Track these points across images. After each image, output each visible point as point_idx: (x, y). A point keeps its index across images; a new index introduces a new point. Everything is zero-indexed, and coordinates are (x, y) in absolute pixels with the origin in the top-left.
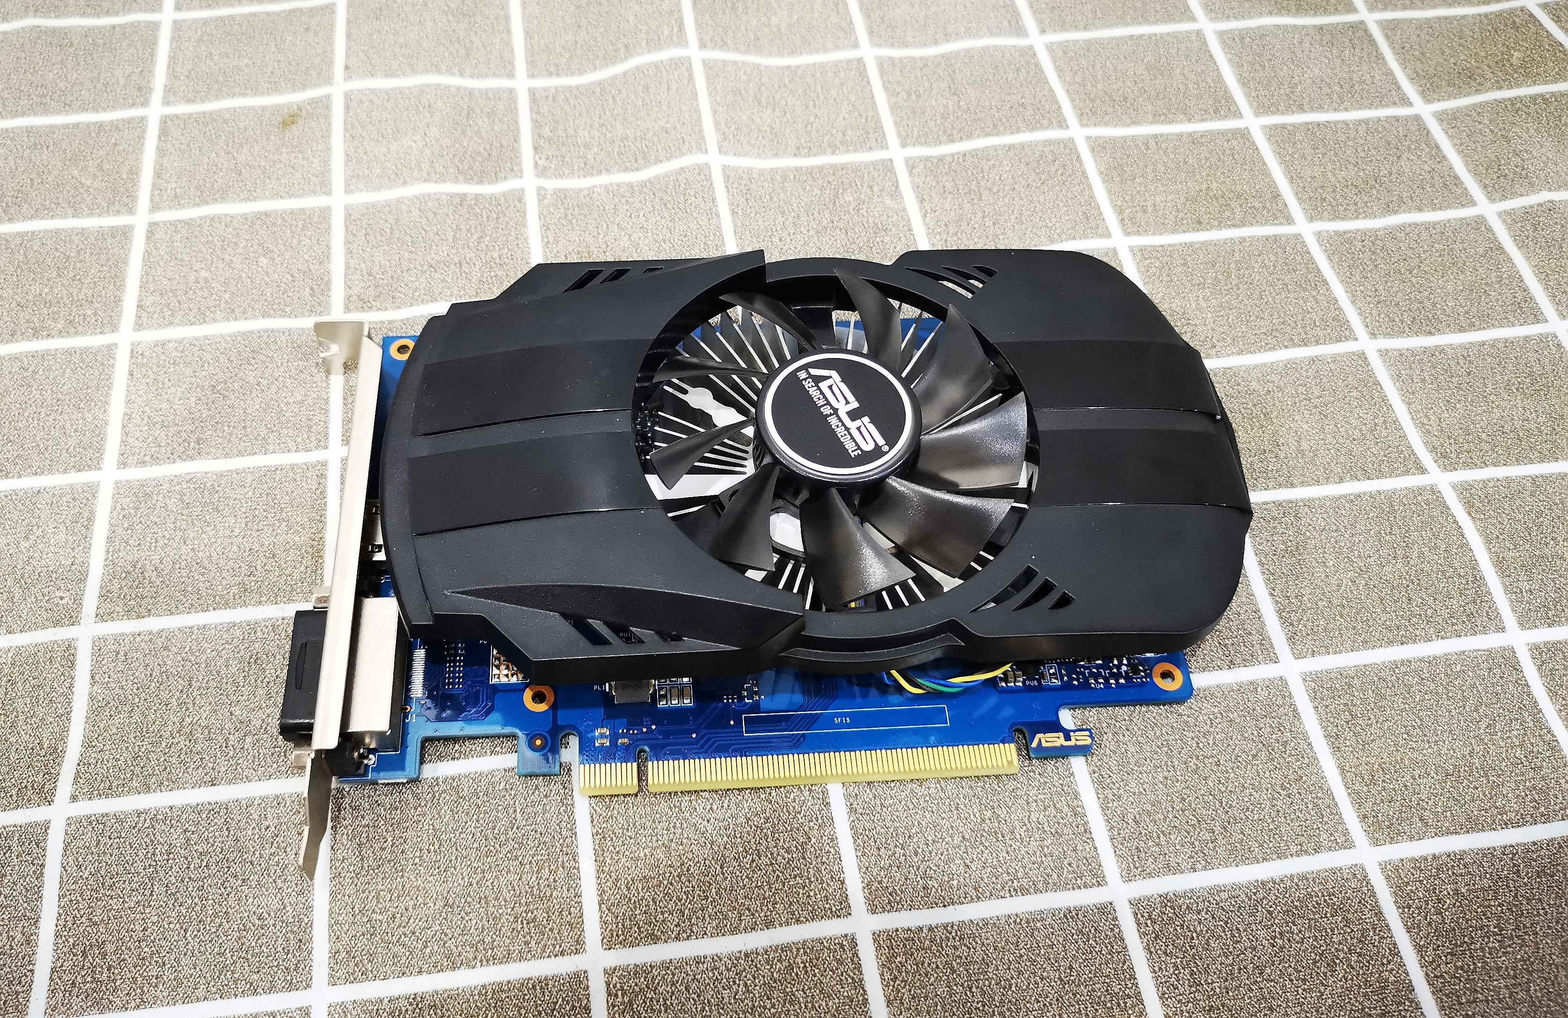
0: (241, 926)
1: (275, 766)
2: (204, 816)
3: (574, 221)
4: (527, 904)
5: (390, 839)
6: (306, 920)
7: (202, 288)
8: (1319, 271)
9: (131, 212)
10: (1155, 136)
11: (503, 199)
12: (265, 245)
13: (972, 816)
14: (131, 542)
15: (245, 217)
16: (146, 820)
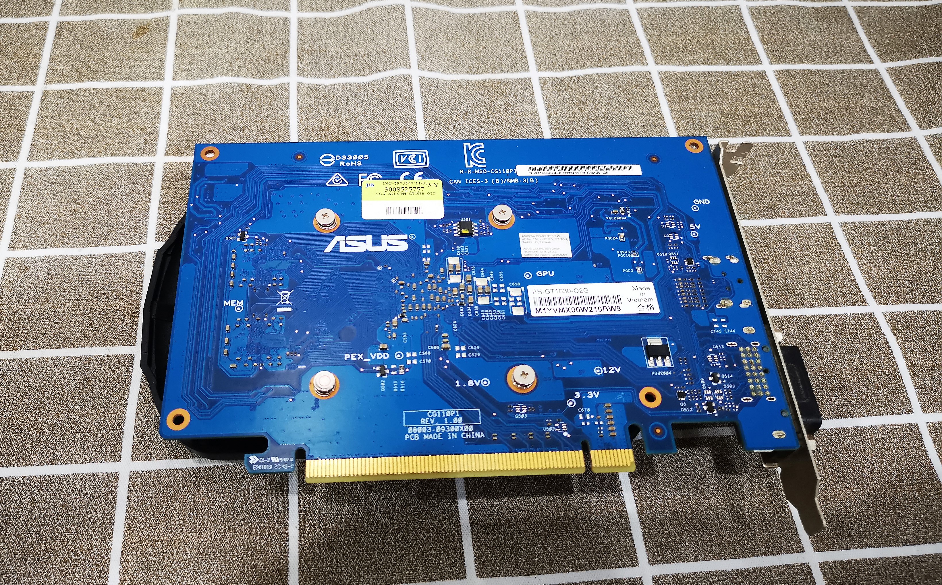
0: (62, 559)
1: (94, 454)
2: (44, 484)
3: (320, 106)
4: (252, 555)
5: (165, 507)
6: (106, 558)
7: (74, 135)
8: (805, 168)
9: (33, 83)
10: (704, 73)
11: (275, 89)
12: (118, 110)
13: (551, 515)
14: (13, 299)
15: (106, 91)
16: (6, 484)
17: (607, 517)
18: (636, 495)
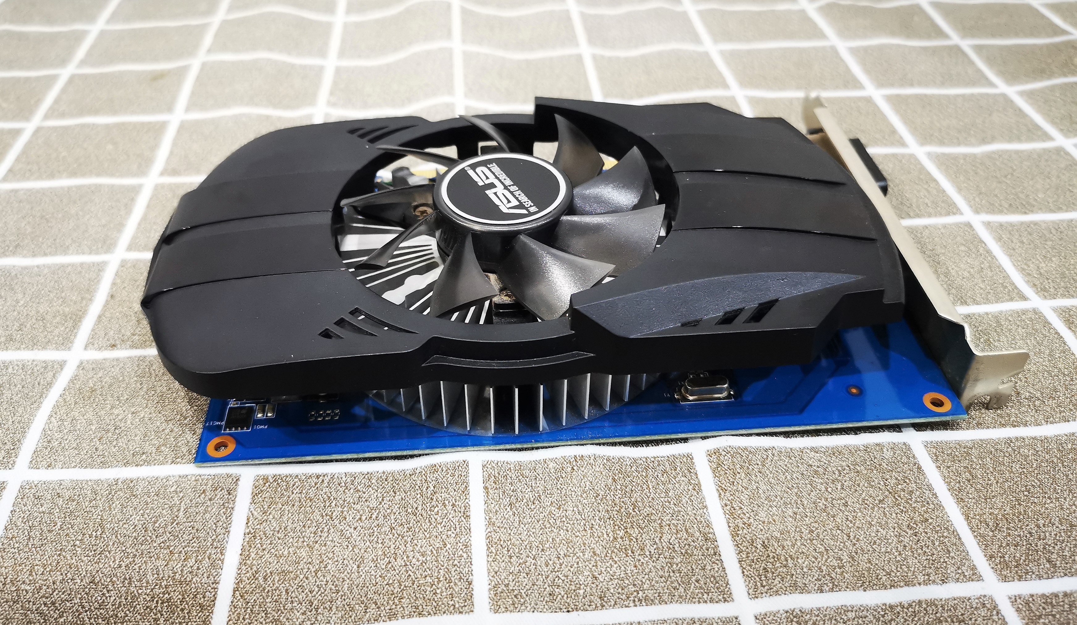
17: (687, 539)
18: (728, 512)
